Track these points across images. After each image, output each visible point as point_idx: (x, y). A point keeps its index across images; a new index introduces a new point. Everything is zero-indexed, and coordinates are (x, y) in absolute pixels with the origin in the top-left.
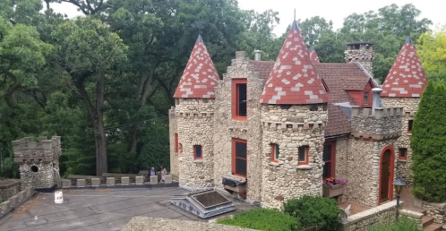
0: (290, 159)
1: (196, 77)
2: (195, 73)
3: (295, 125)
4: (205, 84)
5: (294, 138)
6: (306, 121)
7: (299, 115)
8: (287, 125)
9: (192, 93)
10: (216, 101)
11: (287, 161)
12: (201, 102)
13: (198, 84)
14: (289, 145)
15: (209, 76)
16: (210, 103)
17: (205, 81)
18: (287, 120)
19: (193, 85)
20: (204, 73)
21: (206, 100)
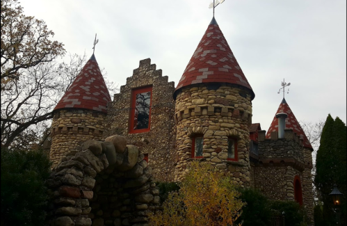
0: (218, 151)
1: (87, 89)
2: (85, 85)
3: (225, 108)
4: (96, 97)
5: (222, 125)
6: (236, 105)
7: (228, 97)
8: (216, 108)
9: (79, 103)
10: (109, 117)
11: (214, 153)
12: (90, 115)
13: (88, 96)
14: (217, 133)
15: (102, 91)
16: (101, 118)
17: (97, 94)
18: (215, 103)
19: (81, 96)
20: (97, 87)
21: (96, 114)
